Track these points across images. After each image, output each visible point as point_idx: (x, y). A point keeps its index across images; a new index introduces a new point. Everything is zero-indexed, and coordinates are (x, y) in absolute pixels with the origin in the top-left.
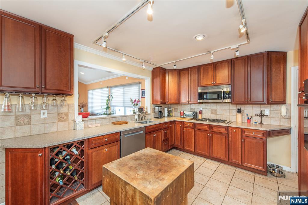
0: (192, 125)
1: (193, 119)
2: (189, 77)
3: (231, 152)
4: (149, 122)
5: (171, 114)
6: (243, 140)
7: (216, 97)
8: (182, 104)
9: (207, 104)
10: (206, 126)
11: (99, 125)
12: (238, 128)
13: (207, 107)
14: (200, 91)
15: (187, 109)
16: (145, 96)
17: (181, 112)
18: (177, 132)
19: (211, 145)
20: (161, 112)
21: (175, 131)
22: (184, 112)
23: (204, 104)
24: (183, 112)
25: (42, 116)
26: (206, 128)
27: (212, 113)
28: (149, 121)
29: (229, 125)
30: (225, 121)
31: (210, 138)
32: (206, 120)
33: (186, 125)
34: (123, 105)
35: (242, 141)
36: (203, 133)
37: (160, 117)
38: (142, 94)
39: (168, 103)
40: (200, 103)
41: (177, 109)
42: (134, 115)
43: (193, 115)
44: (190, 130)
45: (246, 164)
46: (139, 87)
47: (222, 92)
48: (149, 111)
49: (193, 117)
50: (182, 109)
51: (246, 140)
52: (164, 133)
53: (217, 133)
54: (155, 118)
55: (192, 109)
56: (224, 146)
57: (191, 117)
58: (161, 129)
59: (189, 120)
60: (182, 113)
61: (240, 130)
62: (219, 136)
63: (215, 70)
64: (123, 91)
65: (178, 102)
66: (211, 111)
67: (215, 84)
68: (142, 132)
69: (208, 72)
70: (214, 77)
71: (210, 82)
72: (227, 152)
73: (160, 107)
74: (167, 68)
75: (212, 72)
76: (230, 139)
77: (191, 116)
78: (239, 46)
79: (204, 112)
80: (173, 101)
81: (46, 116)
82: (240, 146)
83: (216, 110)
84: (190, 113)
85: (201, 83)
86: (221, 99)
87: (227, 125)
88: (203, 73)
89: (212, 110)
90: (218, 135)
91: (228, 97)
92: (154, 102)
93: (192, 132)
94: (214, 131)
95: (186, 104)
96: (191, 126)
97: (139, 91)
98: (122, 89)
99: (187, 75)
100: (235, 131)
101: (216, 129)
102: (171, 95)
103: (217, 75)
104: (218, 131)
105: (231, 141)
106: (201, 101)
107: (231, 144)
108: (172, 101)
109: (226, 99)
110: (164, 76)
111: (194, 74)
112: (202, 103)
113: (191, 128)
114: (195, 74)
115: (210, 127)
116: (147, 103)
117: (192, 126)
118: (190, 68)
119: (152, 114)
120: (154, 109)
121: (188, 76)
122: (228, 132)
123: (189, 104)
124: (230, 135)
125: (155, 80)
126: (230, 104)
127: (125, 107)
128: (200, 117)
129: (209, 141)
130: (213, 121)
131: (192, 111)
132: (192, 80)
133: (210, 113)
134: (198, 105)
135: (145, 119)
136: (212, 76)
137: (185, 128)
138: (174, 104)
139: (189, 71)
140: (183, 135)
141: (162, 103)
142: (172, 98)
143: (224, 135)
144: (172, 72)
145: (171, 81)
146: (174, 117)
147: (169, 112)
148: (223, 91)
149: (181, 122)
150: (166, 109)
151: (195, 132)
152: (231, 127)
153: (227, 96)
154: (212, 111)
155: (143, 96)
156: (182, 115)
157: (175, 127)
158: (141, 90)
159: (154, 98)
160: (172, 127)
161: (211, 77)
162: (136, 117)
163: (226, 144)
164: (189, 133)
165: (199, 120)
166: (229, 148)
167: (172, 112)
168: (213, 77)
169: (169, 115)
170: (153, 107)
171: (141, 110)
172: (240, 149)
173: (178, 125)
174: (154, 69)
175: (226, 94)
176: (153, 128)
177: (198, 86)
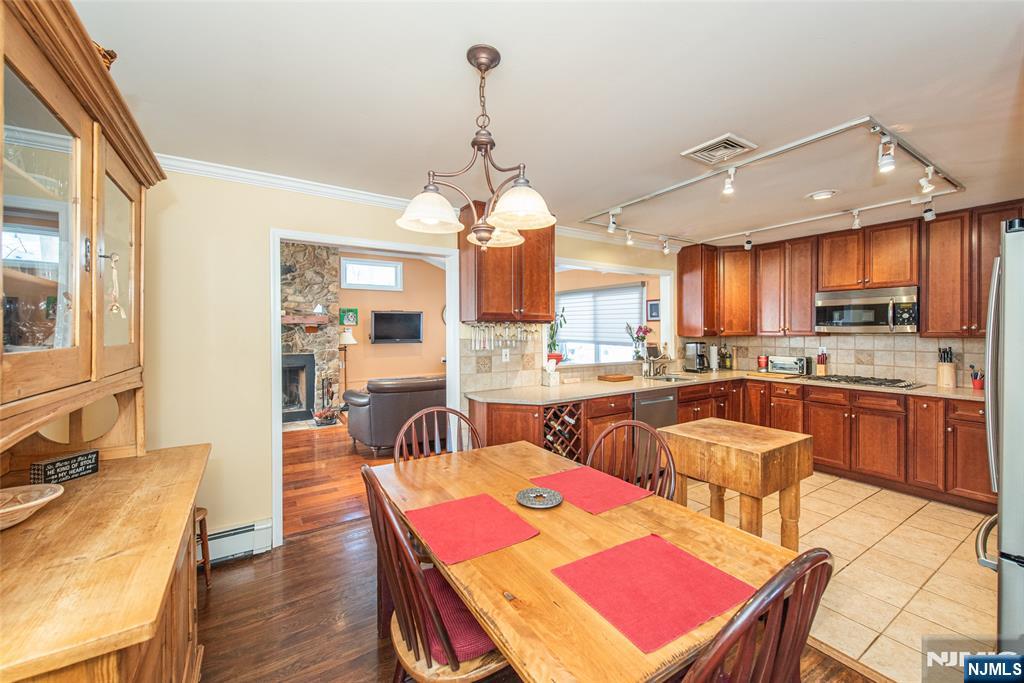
0: (798, 390)
1: (798, 376)
2: (787, 264)
3: (915, 460)
4: (676, 380)
5: (728, 363)
6: (949, 429)
7: (872, 319)
8: (762, 337)
9: (841, 338)
10: (840, 392)
11: (578, 380)
12: (937, 400)
13: (841, 345)
14: (819, 303)
15: (778, 350)
16: (658, 316)
17: (759, 358)
18: (751, 409)
19: (854, 441)
20: (701, 357)
21: (744, 406)
22: (770, 358)
23: (833, 338)
24: (767, 358)
25: (504, 360)
26: (840, 397)
27: (859, 362)
28: (676, 377)
29: (909, 392)
30: (900, 381)
31: (852, 425)
32: (840, 379)
33: (779, 392)
34: (592, 339)
35: (946, 432)
36: (832, 412)
37: (702, 369)
38: (651, 313)
39: (724, 334)
40: (819, 334)
41: (747, 349)
42: (640, 361)
43: (797, 366)
44: (791, 403)
45: (959, 490)
46: (642, 294)
47: (891, 305)
48: (672, 353)
49: (797, 372)
50: (764, 349)
51: (960, 429)
52: (719, 406)
53: (873, 412)
54: (687, 371)
55: (794, 349)
56: (893, 443)
57: (792, 372)
58: (710, 396)
59: (787, 378)
60: (763, 361)
61: (941, 404)
62: (878, 419)
63: (867, 246)
64: (592, 304)
65: (752, 330)
66: (856, 357)
67: (867, 285)
68: (671, 398)
69: (846, 252)
70: (865, 265)
71: (851, 279)
72: (903, 460)
73: (701, 343)
74: (718, 245)
75: (858, 254)
76: (911, 426)
77: (791, 369)
78: (933, 197)
79: (832, 359)
80: (736, 330)
81: (508, 360)
82: (941, 444)
83: (871, 354)
84: (790, 361)
85: (825, 281)
86: (887, 324)
87: (904, 391)
88: (831, 253)
89: (858, 351)
90: (876, 418)
91: (908, 319)
92: (683, 331)
93: (796, 408)
94: (863, 405)
95: (775, 337)
96: (794, 393)
97: (641, 303)
98: (591, 299)
99: (778, 261)
100: (925, 406)
101: (867, 401)
102: (731, 313)
103: (874, 260)
104: (877, 407)
105: (915, 433)
106: (824, 329)
107: (915, 438)
108: (734, 327)
109: (902, 323)
110: (713, 265)
111: (802, 259)
112: (828, 334)
113: (793, 397)
114: (806, 257)
115: (853, 395)
116: (666, 334)
117: (798, 393)
118: (789, 241)
119: (679, 361)
120: (684, 349)
121: (782, 264)
122: (906, 408)
123: (785, 335)
124: (911, 418)
125: (686, 278)
126: (918, 338)
127: (597, 343)
128: (819, 370)
129: (848, 431)
130: (858, 380)
131: (794, 354)
132: (796, 274)
133: (853, 361)
134: (813, 338)
135: (664, 372)
136: (858, 264)
137: (773, 399)
138: (738, 336)
139: (787, 251)
140: (768, 417)
141: (706, 334)
142: (735, 322)
143: (892, 417)
144: (734, 253)
145: (732, 279)
146: (738, 370)
147: (723, 357)
148: (894, 305)
149: (764, 382)
150: (714, 350)
151: (806, 410)
152: (913, 396)
153: (906, 316)
154: (860, 357)
155: (652, 316)
156: (763, 365)
157: (744, 396)
158: (647, 301)
159: (685, 322)
160: (738, 393)
161: (856, 265)
162: (645, 367)
163: (899, 440)
164: (788, 411)
165: (819, 378)
166: (907, 448)
167: (730, 356)
168: (861, 267)
169: (722, 366)
170: (680, 345)
171: (653, 351)
172: (941, 452)
173: (753, 392)
174: (683, 249)
175: (903, 310)
176: (692, 393)
177: (814, 290)
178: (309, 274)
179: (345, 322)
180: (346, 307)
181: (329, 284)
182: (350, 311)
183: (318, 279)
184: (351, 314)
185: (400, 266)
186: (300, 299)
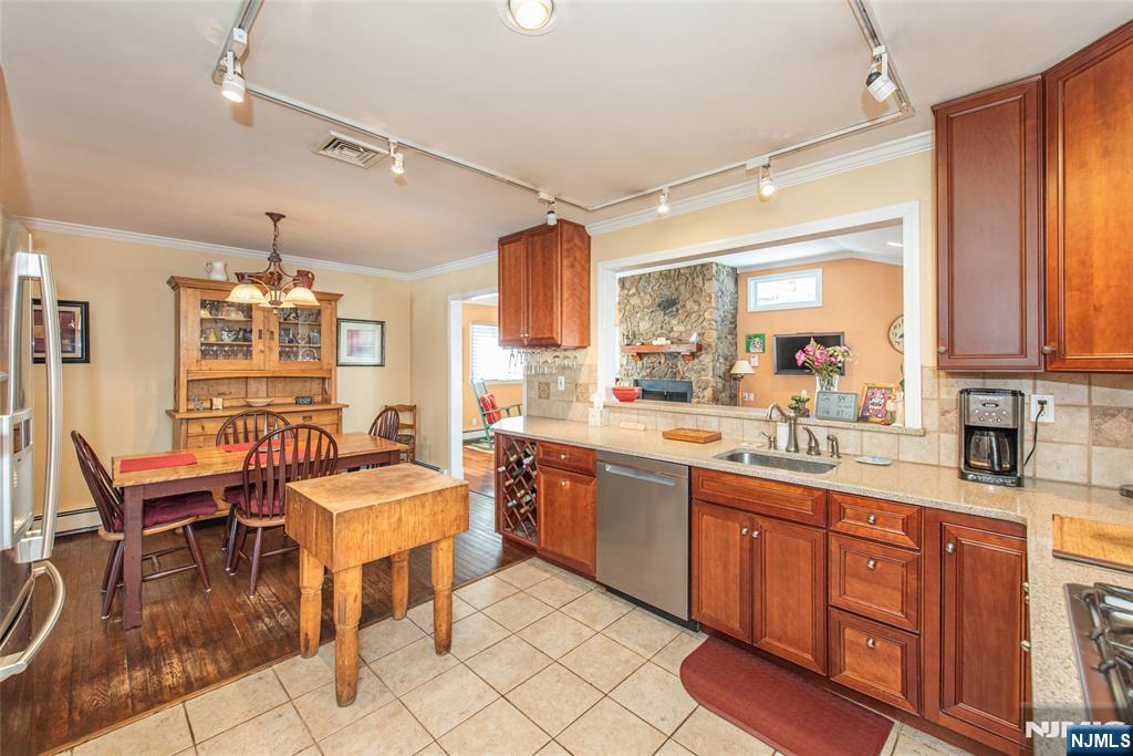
68: (672, 482)
81: (563, 388)
178: (689, 304)
179: (752, 350)
180: (751, 333)
181: (705, 311)
182: (756, 336)
183: (696, 308)
184: (757, 339)
185: (819, 271)
186: (682, 328)
